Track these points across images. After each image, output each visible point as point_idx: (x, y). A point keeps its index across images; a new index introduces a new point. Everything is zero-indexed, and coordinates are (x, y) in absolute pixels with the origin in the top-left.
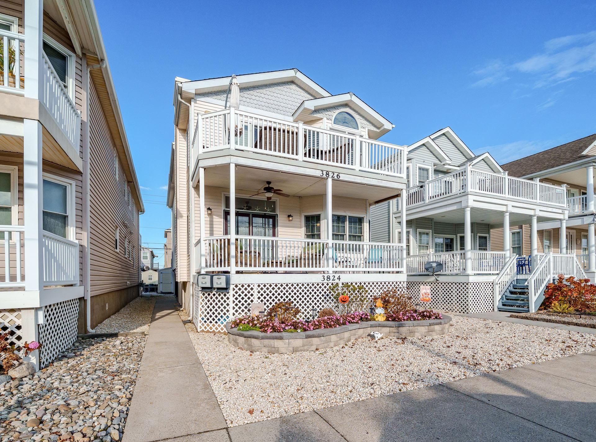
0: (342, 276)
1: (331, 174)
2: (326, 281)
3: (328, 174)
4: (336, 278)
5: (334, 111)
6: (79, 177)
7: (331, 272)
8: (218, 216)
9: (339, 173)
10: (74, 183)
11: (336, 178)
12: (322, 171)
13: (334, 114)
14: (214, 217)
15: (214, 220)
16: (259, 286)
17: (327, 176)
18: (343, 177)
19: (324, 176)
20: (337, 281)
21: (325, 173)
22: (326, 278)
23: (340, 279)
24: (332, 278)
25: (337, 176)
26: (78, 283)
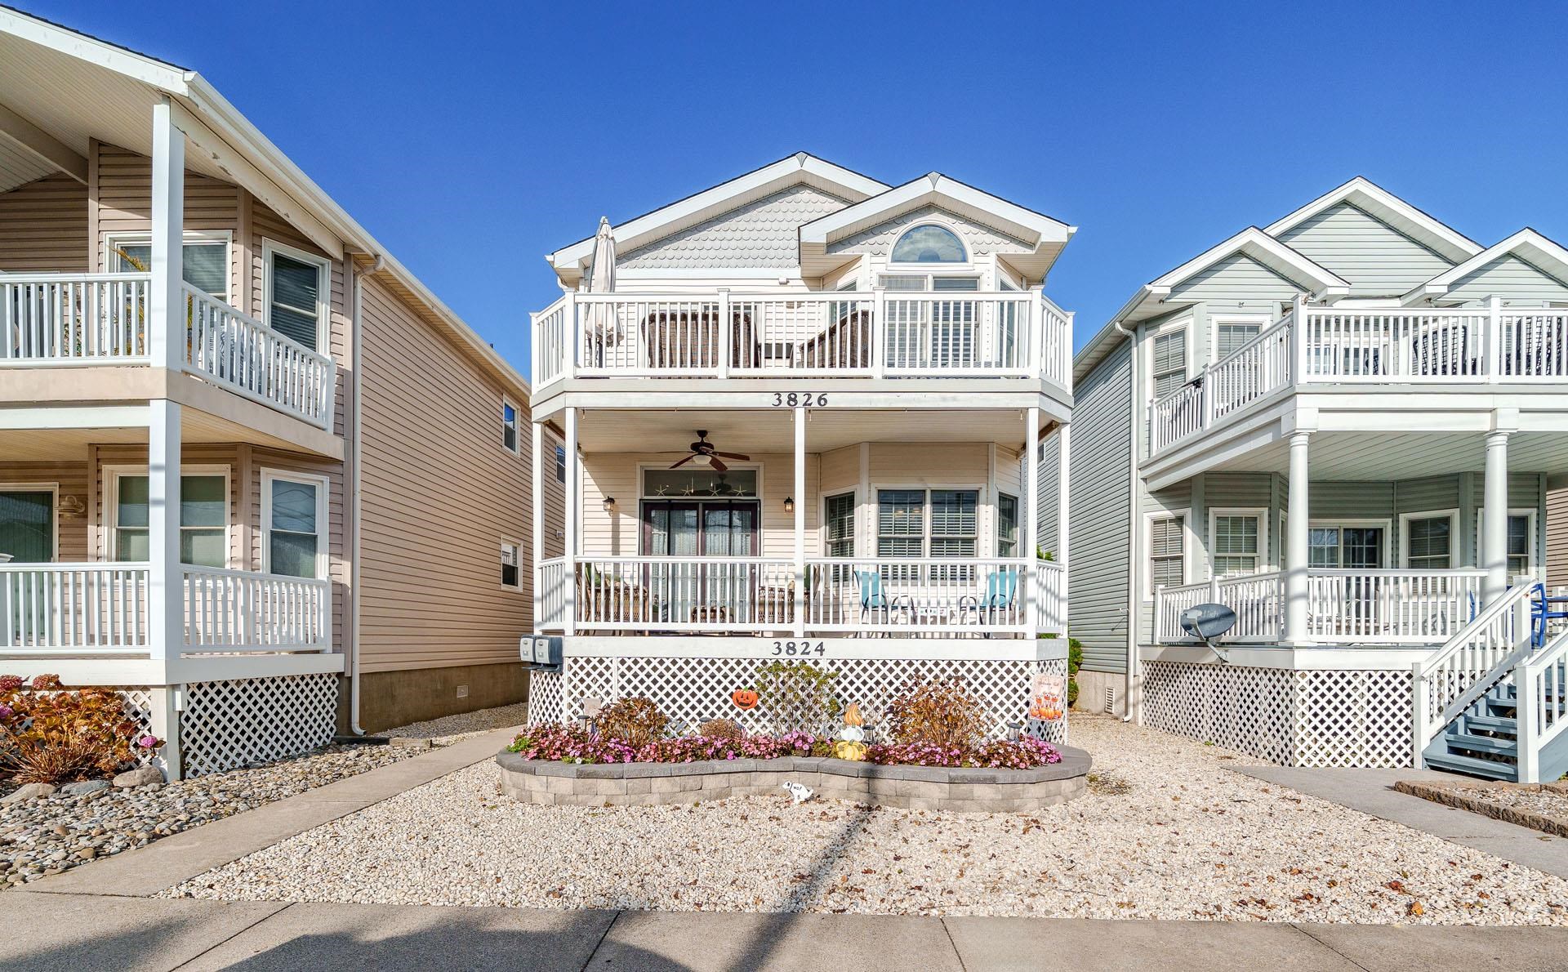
0: (828, 643)
1: (801, 399)
2: (783, 655)
3: (794, 400)
4: (812, 648)
5: (893, 231)
6: (338, 469)
7: (799, 633)
8: (630, 514)
9: (825, 393)
10: (326, 479)
11: (815, 405)
12: (778, 393)
13: (891, 237)
14: (621, 515)
15: (622, 522)
16: (623, 662)
17: (792, 403)
18: (834, 401)
19: (784, 405)
20: (815, 655)
21: (784, 398)
22: (784, 647)
23: (822, 651)
24: (800, 648)
25: (820, 399)
26: (330, 649)
